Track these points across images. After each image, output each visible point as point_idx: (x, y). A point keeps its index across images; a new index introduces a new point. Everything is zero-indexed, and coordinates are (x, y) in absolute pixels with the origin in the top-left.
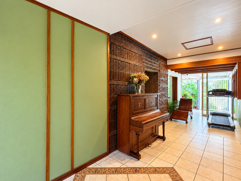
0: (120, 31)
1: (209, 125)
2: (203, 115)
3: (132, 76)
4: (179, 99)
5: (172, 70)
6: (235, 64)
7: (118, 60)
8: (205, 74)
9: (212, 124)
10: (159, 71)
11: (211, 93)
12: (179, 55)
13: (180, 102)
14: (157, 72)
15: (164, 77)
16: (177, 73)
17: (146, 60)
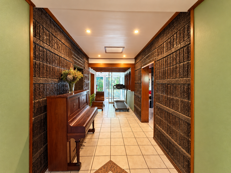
0: (47, 9)
1: (116, 110)
2: (109, 103)
3: (63, 72)
4: (95, 93)
5: (92, 68)
6: (129, 68)
7: (46, 49)
8: (110, 73)
9: (118, 109)
10: (84, 68)
11: (115, 87)
12: (99, 56)
13: (96, 95)
14: (83, 69)
15: (87, 74)
16: (94, 71)
17: (75, 55)
